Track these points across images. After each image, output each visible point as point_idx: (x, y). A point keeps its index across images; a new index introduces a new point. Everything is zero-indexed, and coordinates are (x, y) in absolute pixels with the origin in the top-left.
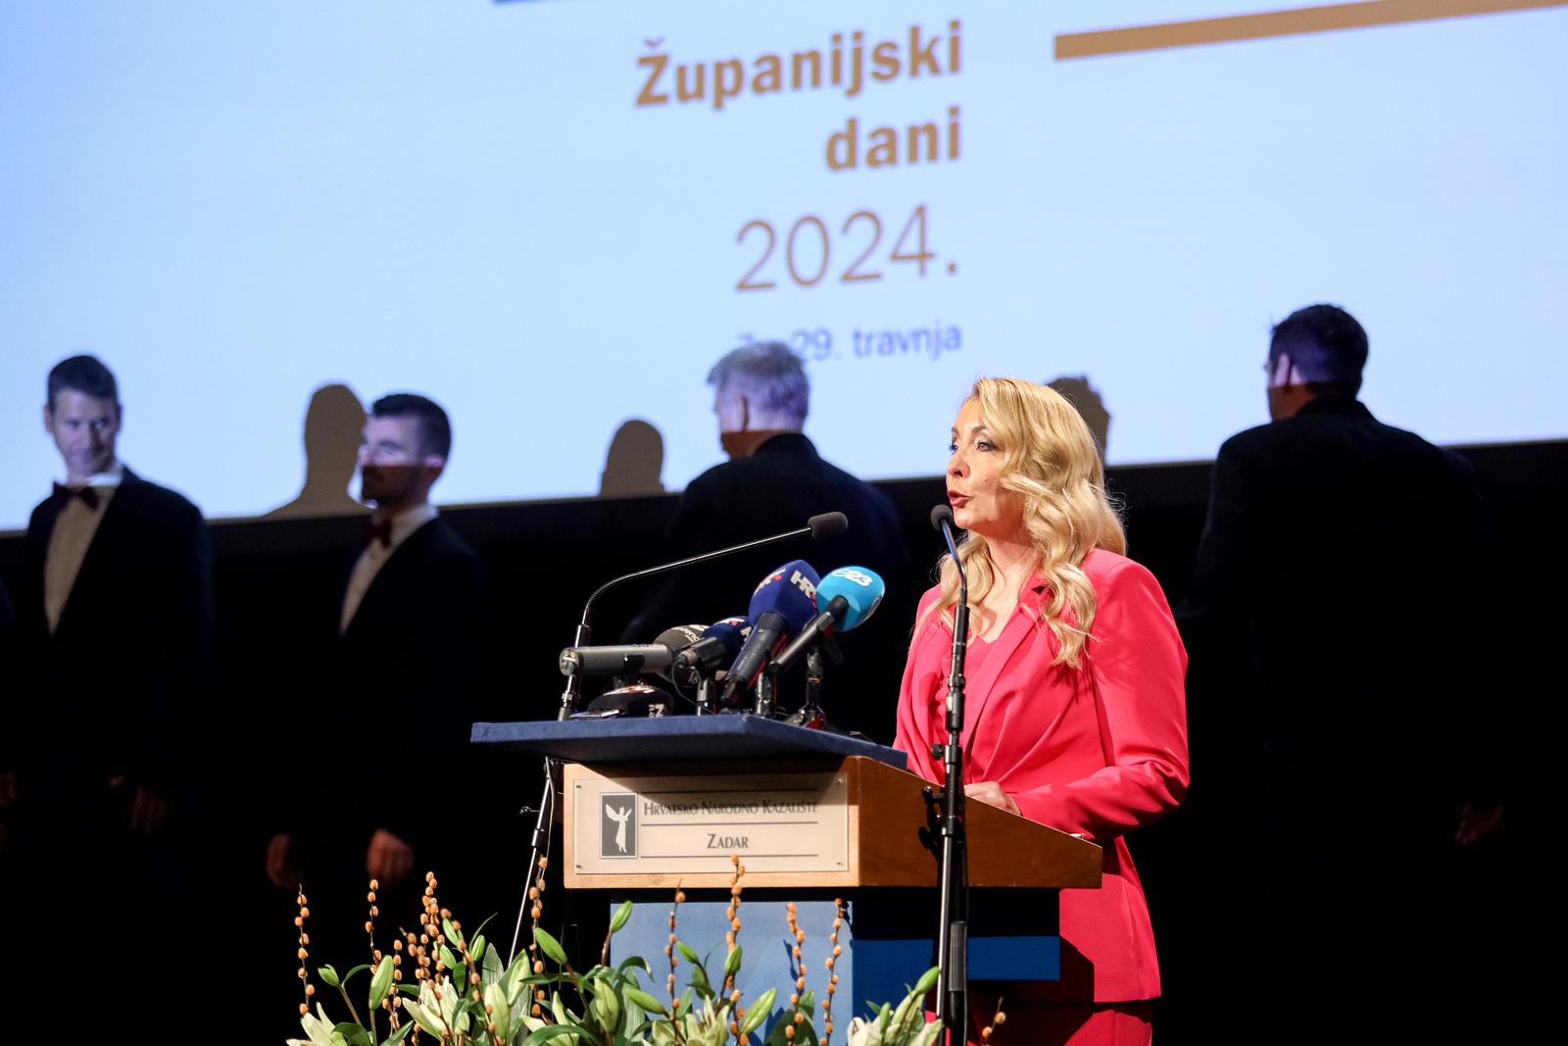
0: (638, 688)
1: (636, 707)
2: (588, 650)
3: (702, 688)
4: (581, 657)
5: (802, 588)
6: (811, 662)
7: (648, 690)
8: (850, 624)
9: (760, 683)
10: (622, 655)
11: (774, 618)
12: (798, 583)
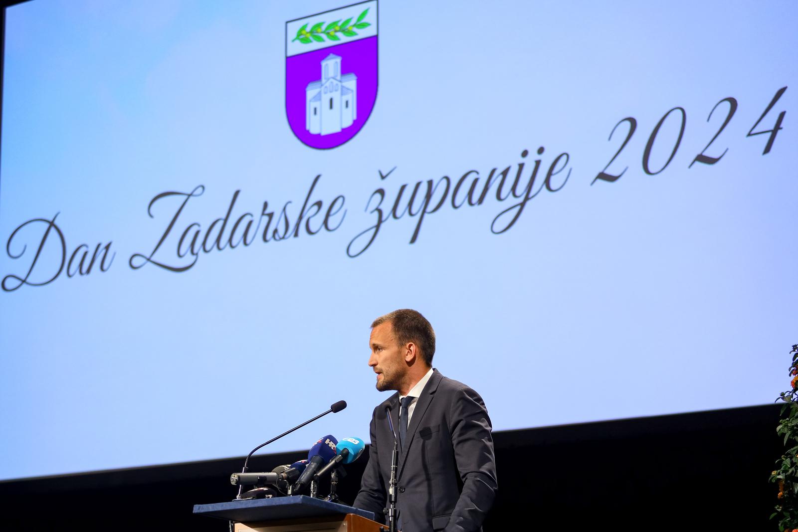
0: (262, 489)
1: (261, 496)
2: (242, 474)
3: (289, 489)
4: (239, 477)
5: (330, 446)
6: (333, 475)
7: (265, 489)
8: (350, 460)
9: (312, 485)
10: (257, 476)
11: (318, 458)
12: (328, 444)
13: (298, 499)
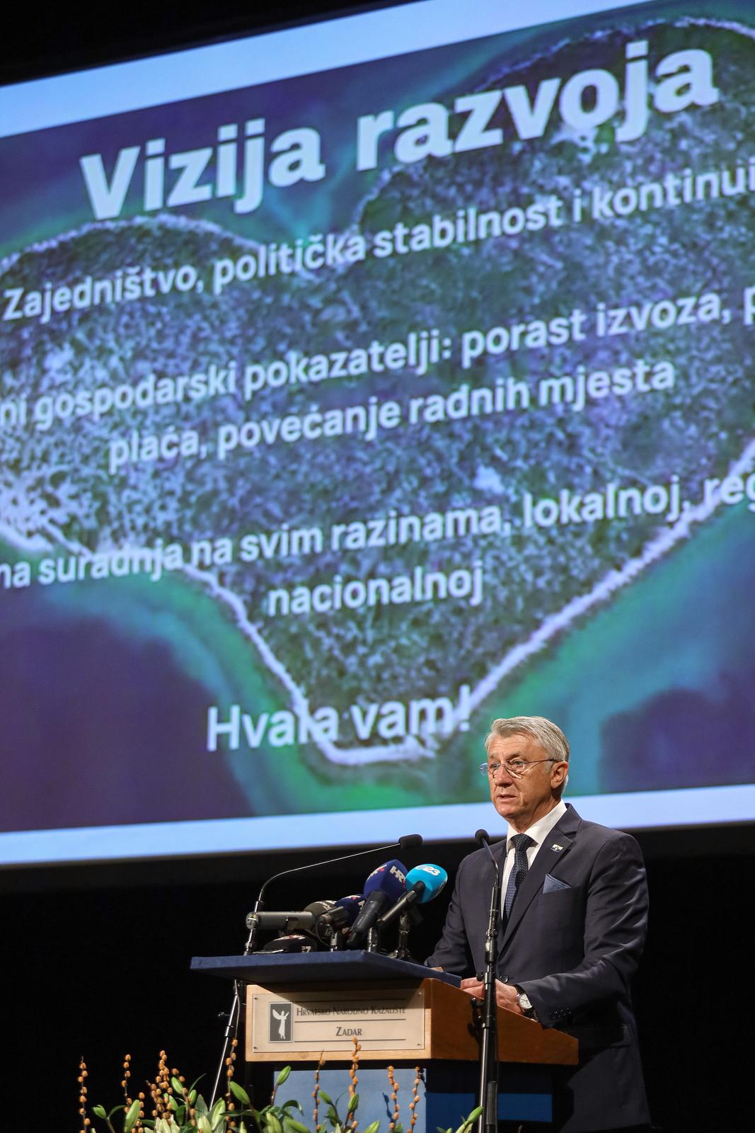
0: (295, 936)
1: (294, 947)
2: (264, 914)
3: (334, 938)
4: (259, 917)
5: (397, 876)
6: (403, 921)
7: (301, 938)
8: (426, 898)
9: (370, 934)
10: (285, 917)
11: (380, 894)
12: (395, 874)
13: (358, 955)
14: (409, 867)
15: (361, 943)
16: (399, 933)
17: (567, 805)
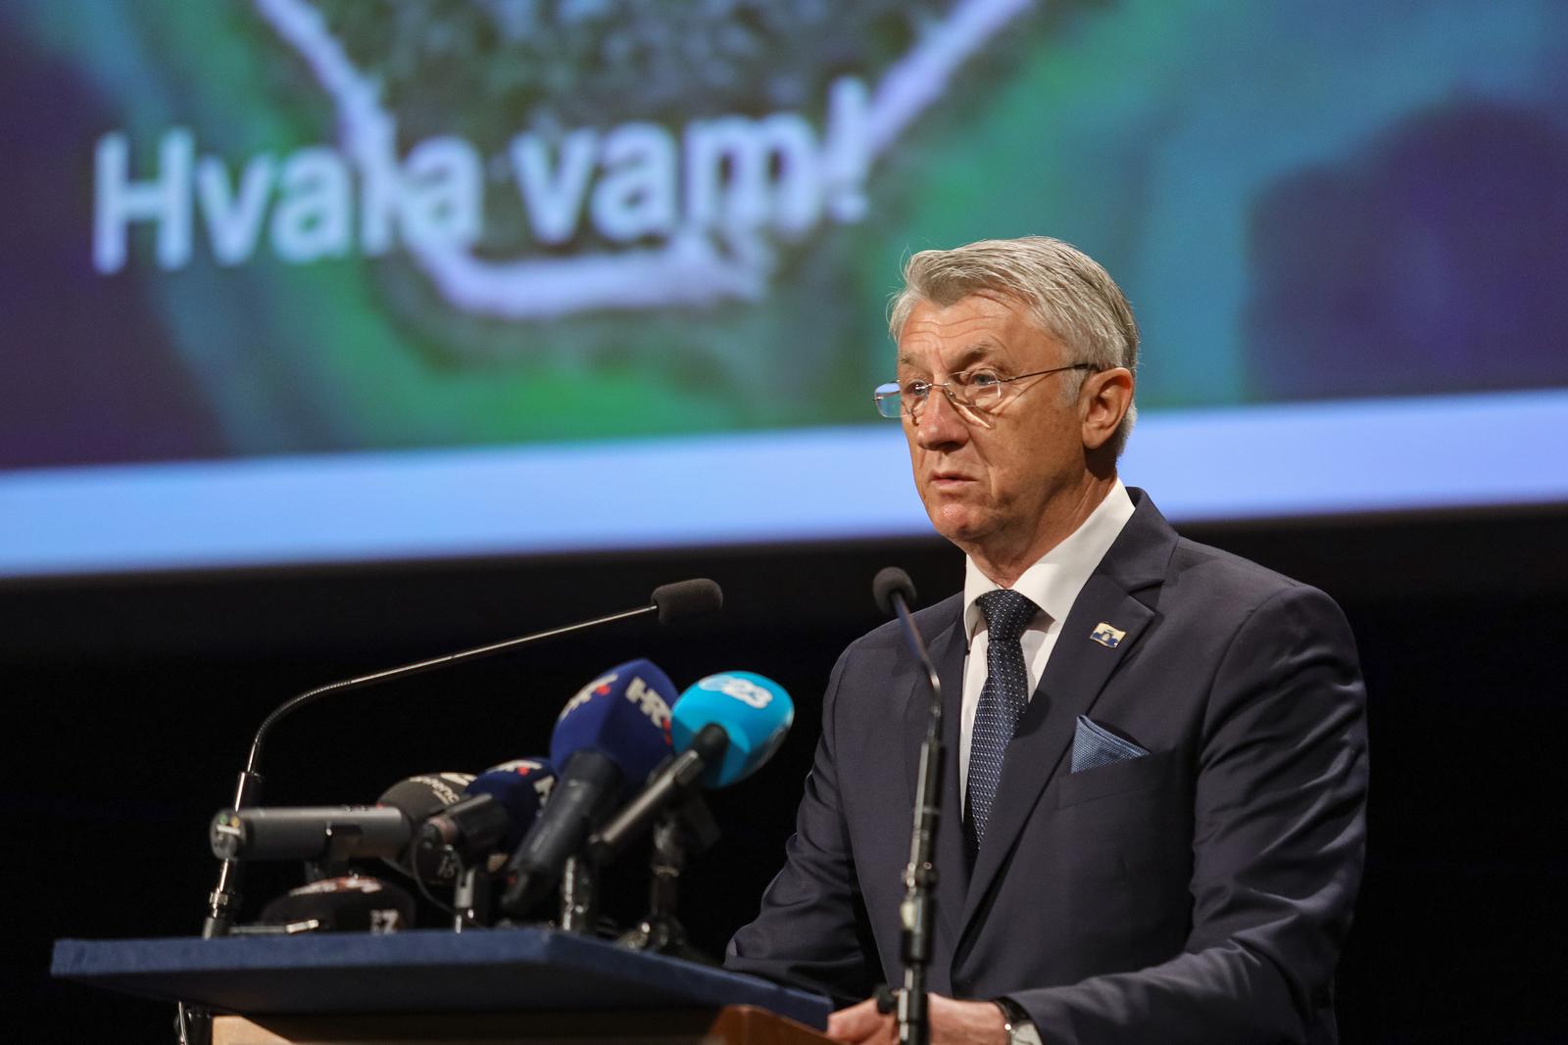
0: (353, 883)
1: (347, 915)
2: (261, 814)
3: (463, 885)
4: (249, 827)
5: (646, 708)
6: (662, 839)
7: (370, 886)
8: (730, 772)
9: (569, 876)
10: (321, 824)
11: (596, 761)
12: (640, 702)
13: (532, 942)
14: (683, 680)
15: (543, 905)
16: (651, 873)
17: (1135, 495)
